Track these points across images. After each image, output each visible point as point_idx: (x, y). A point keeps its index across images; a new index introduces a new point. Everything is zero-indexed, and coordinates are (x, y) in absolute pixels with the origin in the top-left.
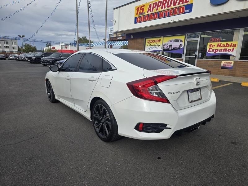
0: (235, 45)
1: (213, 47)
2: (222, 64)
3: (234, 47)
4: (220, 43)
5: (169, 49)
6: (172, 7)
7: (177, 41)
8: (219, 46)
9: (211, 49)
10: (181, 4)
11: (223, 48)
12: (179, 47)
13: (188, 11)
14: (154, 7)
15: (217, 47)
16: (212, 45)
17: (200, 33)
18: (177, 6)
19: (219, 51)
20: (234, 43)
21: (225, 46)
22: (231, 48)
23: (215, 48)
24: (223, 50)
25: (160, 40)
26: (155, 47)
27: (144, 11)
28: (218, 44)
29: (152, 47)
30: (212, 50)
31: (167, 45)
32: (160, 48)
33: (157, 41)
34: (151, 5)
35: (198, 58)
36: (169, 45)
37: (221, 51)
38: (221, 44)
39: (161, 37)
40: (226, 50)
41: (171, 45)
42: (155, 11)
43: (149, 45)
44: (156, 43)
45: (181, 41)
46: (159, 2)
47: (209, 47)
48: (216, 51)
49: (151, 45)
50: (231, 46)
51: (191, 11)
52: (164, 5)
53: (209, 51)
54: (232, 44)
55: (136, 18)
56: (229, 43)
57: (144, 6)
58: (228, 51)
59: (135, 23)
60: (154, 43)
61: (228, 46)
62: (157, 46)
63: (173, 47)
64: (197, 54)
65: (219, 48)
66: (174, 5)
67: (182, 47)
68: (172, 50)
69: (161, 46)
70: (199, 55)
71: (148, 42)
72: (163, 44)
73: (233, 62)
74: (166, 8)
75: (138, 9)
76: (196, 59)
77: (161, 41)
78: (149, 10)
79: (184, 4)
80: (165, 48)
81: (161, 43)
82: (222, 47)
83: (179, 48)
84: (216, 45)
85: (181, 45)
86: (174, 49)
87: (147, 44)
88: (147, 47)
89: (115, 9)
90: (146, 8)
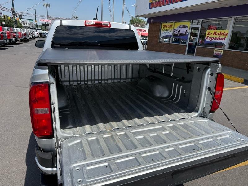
0: (227, 34)
1: (210, 35)
2: (215, 52)
3: (225, 36)
5: (178, 34)
7: (184, 27)
8: (215, 34)
9: (209, 36)
11: (217, 37)
12: (185, 33)
15: (213, 35)
16: (209, 33)
17: (202, 20)
19: (214, 39)
20: (226, 31)
21: (219, 34)
22: (223, 37)
23: (212, 36)
24: (217, 39)
25: (172, 25)
26: (168, 33)
28: (214, 32)
29: (166, 32)
30: (209, 38)
31: (177, 30)
32: (171, 34)
33: (170, 26)
35: (198, 45)
36: (178, 30)
37: (216, 39)
38: (216, 32)
39: (173, 22)
40: (220, 38)
41: (179, 31)
43: (164, 30)
44: (169, 28)
45: (187, 27)
47: (207, 35)
48: (212, 39)
49: (165, 30)
50: (223, 35)
53: (207, 39)
54: (224, 32)
56: (223, 31)
58: (221, 40)
61: (221, 34)
62: (169, 31)
63: (181, 33)
64: (197, 41)
65: (214, 36)
67: (187, 33)
68: (180, 35)
69: (172, 32)
70: (199, 42)
71: (163, 27)
72: (174, 29)
73: (223, 51)
76: (196, 46)
80: (175, 34)
81: (172, 28)
82: (217, 35)
83: (185, 35)
84: (213, 33)
85: (187, 31)
86: (181, 35)
87: (162, 28)
88: (162, 32)
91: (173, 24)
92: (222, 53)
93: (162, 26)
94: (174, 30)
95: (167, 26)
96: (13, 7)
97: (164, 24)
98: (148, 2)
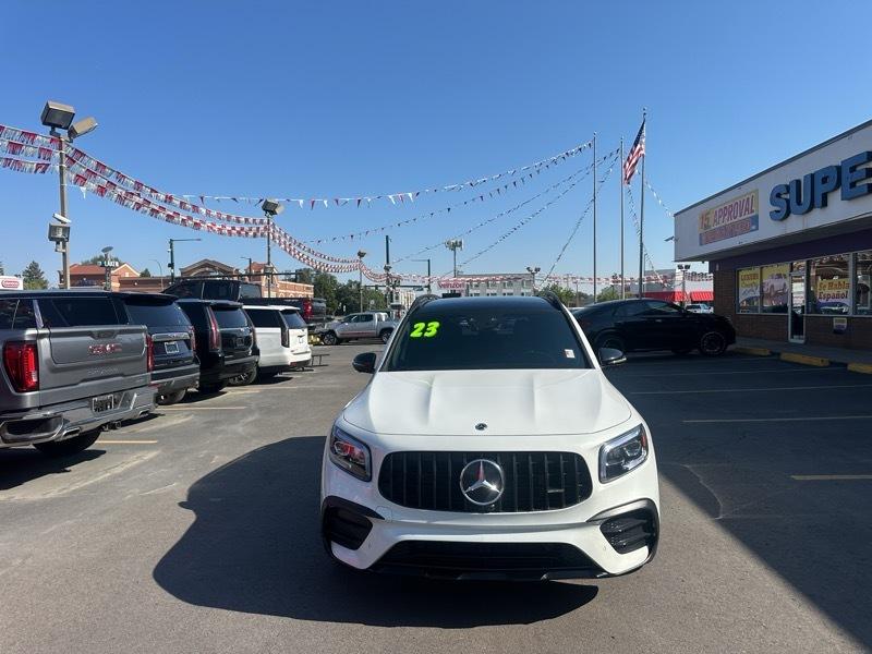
0: (849, 286)
1: (823, 289)
2: (835, 324)
3: (847, 289)
7: (779, 276)
9: (822, 293)
11: (835, 292)
13: (754, 227)
15: (829, 288)
16: (822, 286)
17: (806, 260)
19: (832, 297)
21: (838, 287)
22: (844, 291)
23: (827, 291)
24: (836, 296)
25: (757, 274)
26: (752, 291)
28: (829, 283)
29: (749, 289)
30: (824, 296)
31: (767, 285)
32: (757, 293)
33: (755, 276)
36: (770, 285)
38: (833, 283)
40: (839, 294)
41: (772, 286)
43: (743, 285)
44: (753, 281)
45: (785, 276)
47: (820, 289)
48: (828, 297)
49: (747, 285)
50: (844, 288)
51: (757, 229)
53: (820, 298)
54: (845, 282)
57: (708, 213)
58: (842, 297)
60: (751, 282)
62: (754, 288)
63: (775, 289)
65: (831, 292)
67: (786, 290)
68: (775, 295)
69: (759, 289)
71: (742, 280)
73: (846, 319)
74: (734, 220)
76: (805, 314)
77: (759, 276)
78: (715, 221)
80: (766, 292)
81: (758, 281)
82: (834, 288)
83: (784, 292)
84: (827, 285)
85: (785, 284)
86: (777, 294)
87: (741, 282)
88: (742, 290)
89: (676, 215)
90: (711, 217)
91: (757, 270)
92: (845, 324)
93: (740, 277)
94: (763, 285)
95: (748, 277)
96: (388, 262)
97: (743, 273)
98: (698, 230)
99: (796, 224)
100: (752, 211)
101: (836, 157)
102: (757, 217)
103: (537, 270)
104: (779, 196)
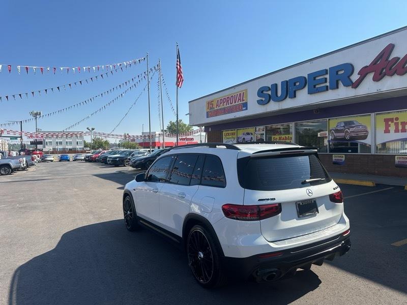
0: (291, 138)
3: (290, 140)
4: (280, 136)
6: (234, 104)
7: (248, 134)
10: (239, 102)
13: (244, 109)
14: (221, 103)
17: (265, 126)
18: (237, 103)
20: (290, 136)
21: (285, 139)
26: (232, 141)
27: (214, 107)
29: (229, 140)
33: (233, 134)
34: (218, 101)
36: (242, 138)
41: (244, 139)
42: (222, 107)
43: (226, 138)
44: (232, 136)
45: (252, 134)
46: (227, 98)
47: (273, 140)
49: (228, 138)
50: (288, 139)
51: (247, 109)
52: (228, 101)
55: (207, 112)
56: (287, 136)
57: (213, 101)
59: (207, 117)
63: (246, 140)
66: (235, 102)
67: (253, 140)
69: (236, 140)
74: (230, 105)
75: (209, 103)
77: (236, 134)
78: (217, 105)
79: (242, 102)
81: (235, 136)
84: (278, 138)
85: (252, 138)
87: (224, 137)
88: (224, 141)
89: (189, 102)
90: (215, 104)
91: (235, 131)
93: (224, 134)
94: (238, 138)
95: (229, 134)
97: (225, 132)
98: (205, 110)
99: (273, 107)
100: (244, 100)
101: (304, 72)
102: (246, 103)
103: (93, 129)
104: (262, 92)
